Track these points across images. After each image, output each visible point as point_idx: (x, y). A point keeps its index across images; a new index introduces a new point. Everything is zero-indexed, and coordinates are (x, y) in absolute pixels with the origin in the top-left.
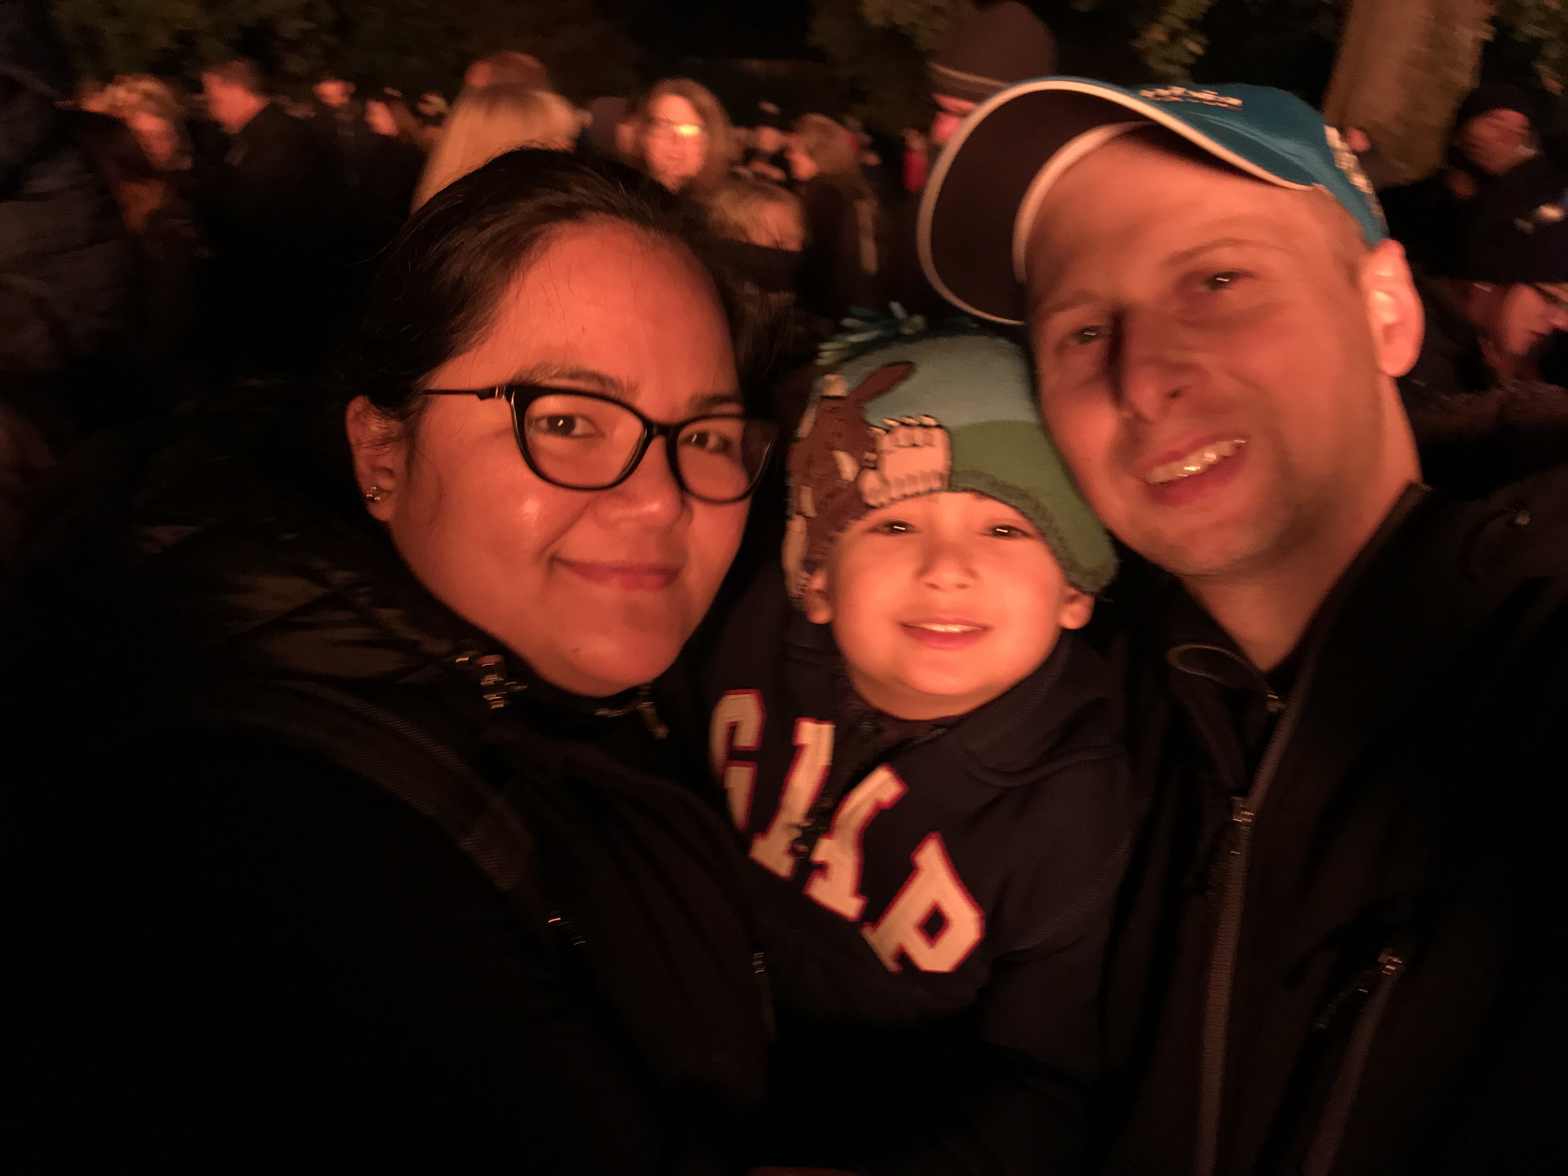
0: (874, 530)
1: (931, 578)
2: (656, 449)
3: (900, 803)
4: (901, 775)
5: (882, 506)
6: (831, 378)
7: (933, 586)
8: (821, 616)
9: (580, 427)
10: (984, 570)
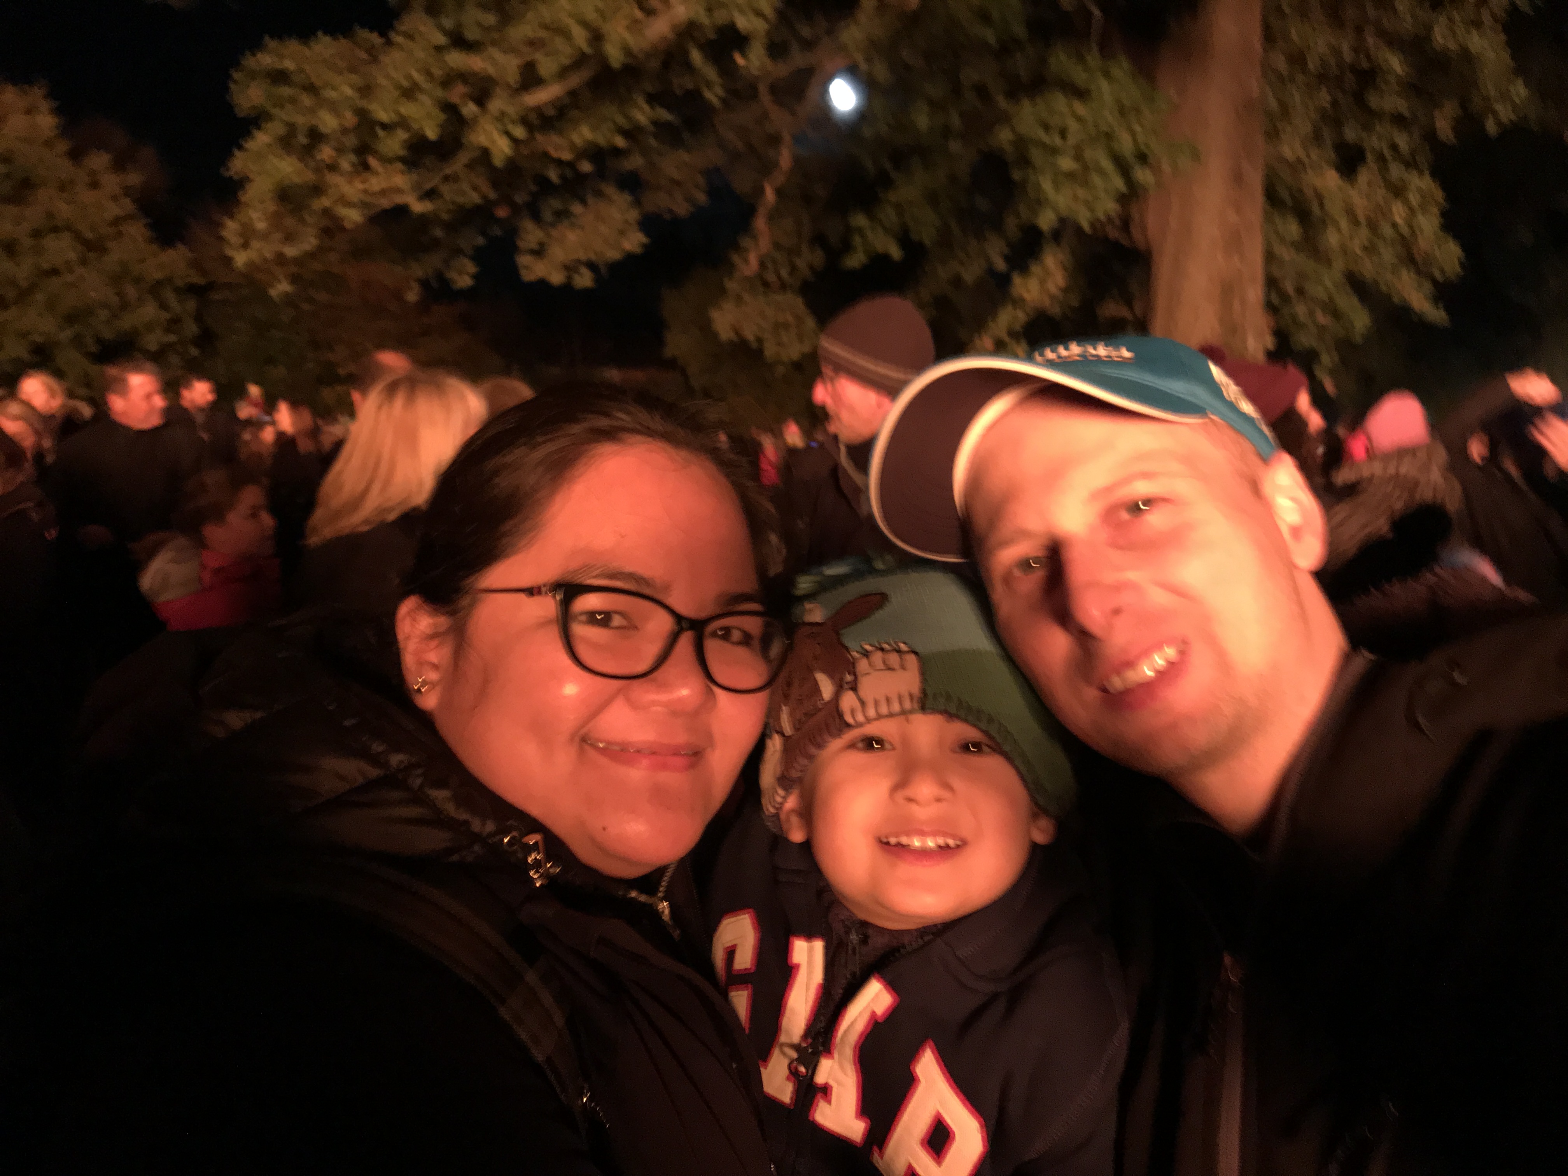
0: (852, 746)
1: (909, 792)
2: (685, 643)
3: (893, 1013)
4: (891, 985)
5: (859, 725)
6: (808, 606)
7: (910, 800)
8: (797, 836)
9: (617, 621)
10: (957, 783)
